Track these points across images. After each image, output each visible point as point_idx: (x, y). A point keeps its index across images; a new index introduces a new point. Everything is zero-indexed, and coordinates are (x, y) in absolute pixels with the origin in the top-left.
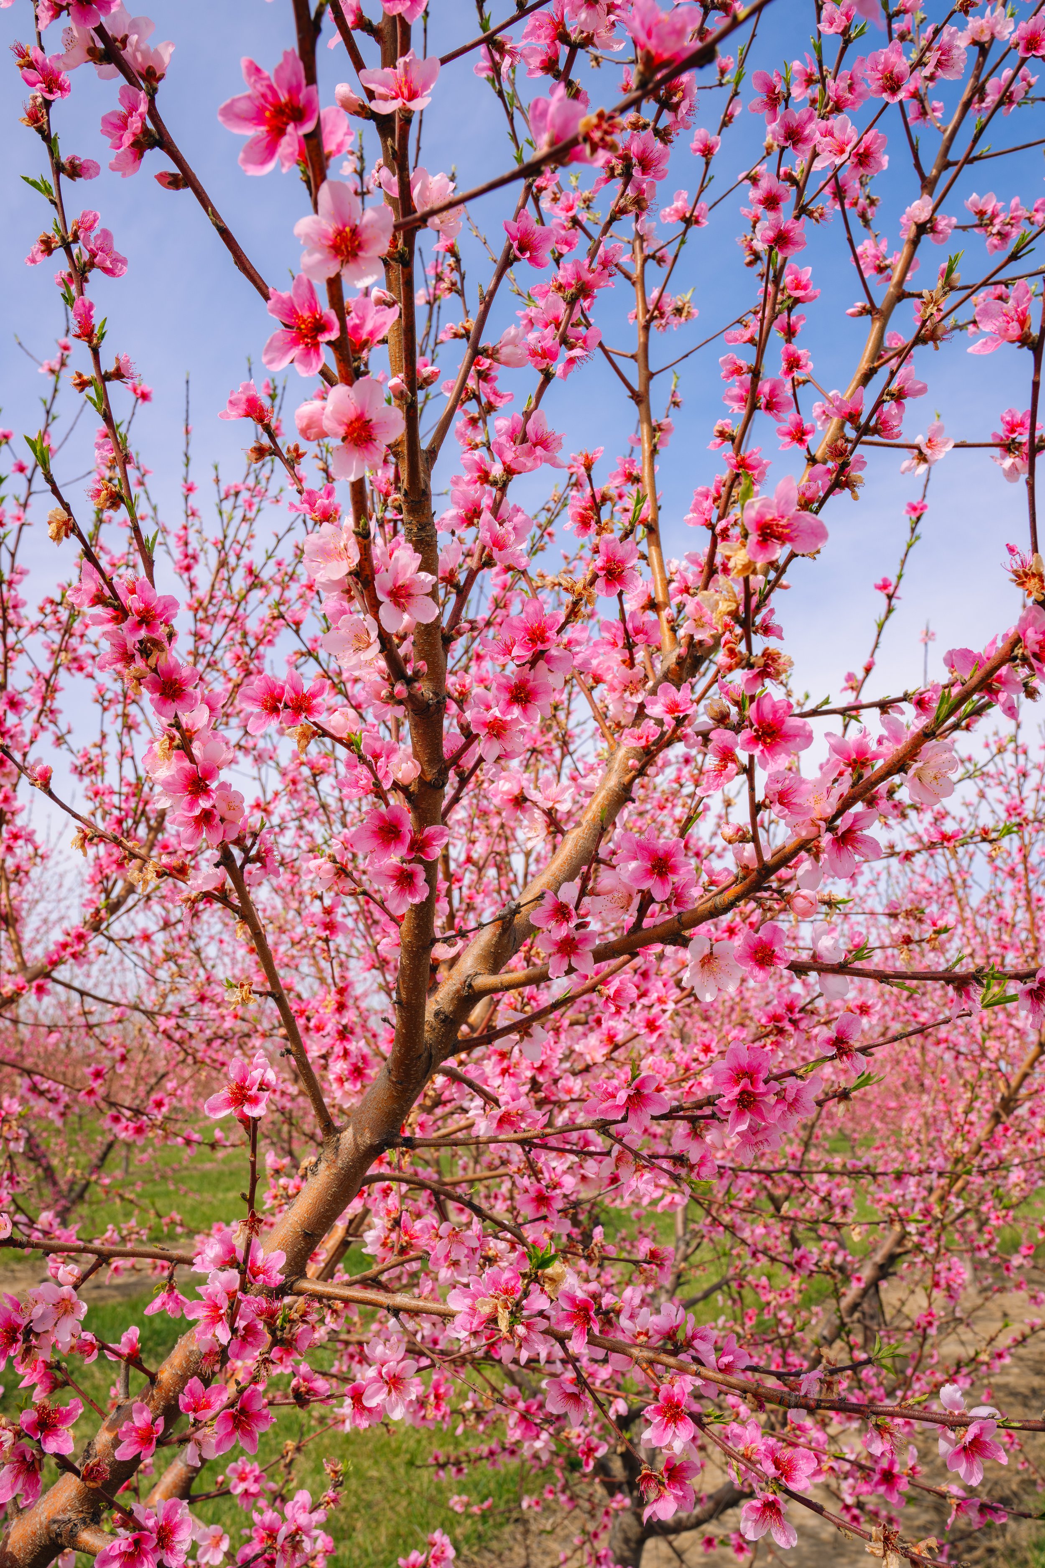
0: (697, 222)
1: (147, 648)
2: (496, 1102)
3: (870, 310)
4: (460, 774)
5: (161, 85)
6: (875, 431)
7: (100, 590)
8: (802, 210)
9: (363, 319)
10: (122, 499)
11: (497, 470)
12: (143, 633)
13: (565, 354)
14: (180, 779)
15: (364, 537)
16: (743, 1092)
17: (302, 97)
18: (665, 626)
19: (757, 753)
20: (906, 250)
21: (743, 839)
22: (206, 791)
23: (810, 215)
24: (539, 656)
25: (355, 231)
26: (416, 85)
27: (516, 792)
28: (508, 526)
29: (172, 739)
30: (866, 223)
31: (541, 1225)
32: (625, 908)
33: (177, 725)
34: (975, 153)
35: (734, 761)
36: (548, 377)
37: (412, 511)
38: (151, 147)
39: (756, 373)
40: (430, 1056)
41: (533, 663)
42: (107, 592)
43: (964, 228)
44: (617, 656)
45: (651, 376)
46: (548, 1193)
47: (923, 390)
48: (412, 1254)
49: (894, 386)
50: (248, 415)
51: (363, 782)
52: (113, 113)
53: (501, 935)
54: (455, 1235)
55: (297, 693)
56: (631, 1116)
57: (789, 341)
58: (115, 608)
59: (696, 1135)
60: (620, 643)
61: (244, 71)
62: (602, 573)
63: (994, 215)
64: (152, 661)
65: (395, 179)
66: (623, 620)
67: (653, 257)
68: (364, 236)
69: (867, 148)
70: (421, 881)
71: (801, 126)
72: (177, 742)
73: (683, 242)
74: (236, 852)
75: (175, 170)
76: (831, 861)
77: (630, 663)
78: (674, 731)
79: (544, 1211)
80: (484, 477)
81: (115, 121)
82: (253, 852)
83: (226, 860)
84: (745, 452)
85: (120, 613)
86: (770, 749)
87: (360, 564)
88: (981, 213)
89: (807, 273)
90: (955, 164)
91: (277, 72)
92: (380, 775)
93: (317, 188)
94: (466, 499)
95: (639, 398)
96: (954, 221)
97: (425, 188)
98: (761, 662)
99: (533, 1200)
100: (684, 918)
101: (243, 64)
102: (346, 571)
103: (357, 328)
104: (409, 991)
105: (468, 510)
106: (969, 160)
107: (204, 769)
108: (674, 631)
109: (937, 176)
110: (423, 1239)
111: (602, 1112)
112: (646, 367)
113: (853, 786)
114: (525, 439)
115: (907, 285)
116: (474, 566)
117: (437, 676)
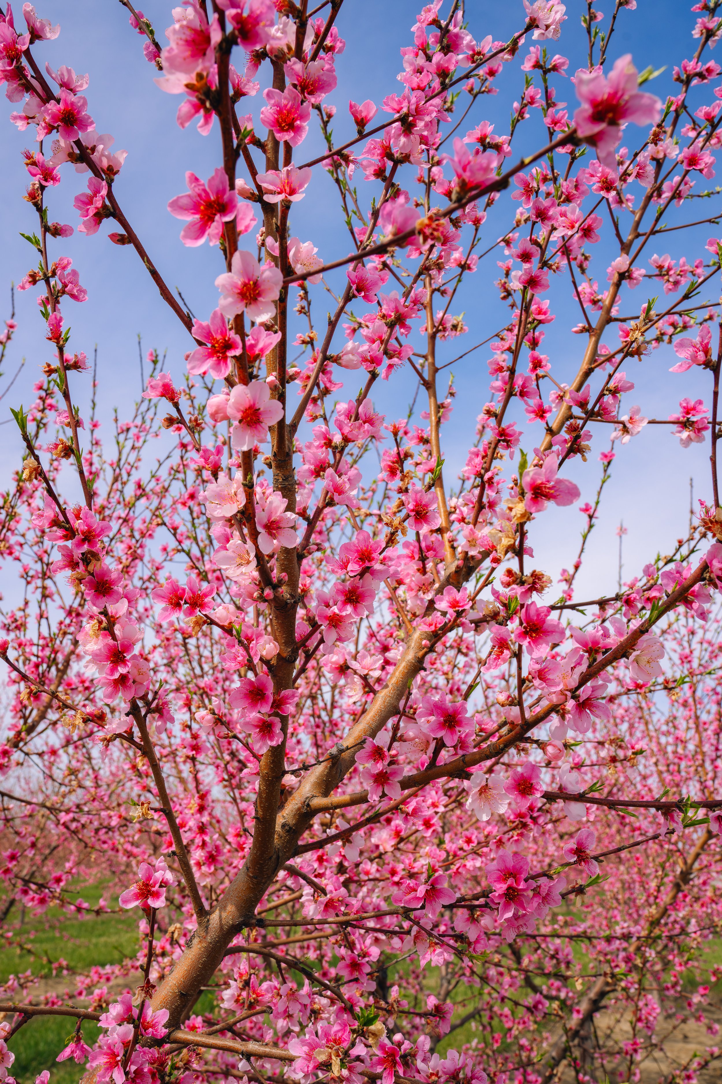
0: (469, 268)
1: (87, 559)
2: (323, 891)
3: (588, 329)
4: (306, 652)
5: (116, 177)
6: (598, 414)
7: (56, 516)
8: (545, 264)
9: (257, 340)
10: (72, 451)
11: (337, 439)
12: (85, 548)
13: (386, 361)
14: (105, 652)
15: (249, 487)
16: (510, 888)
17: (226, 197)
18: (447, 544)
19: (525, 644)
20: (611, 290)
21: (512, 704)
22: (123, 661)
23: (550, 267)
24: (366, 571)
25: (256, 284)
26: (294, 185)
27: (341, 662)
28: (345, 478)
29: (100, 622)
30: (583, 271)
31: (354, 986)
32: (425, 751)
33: (105, 613)
34: (657, 228)
35: (508, 648)
36: (374, 376)
37: (279, 467)
38: (107, 216)
39: (512, 371)
40: (278, 857)
41: (362, 575)
42: (62, 518)
43: (650, 277)
44: (414, 566)
45: (436, 370)
46: (360, 960)
47: (632, 387)
48: (258, 1008)
49: (611, 385)
50: (162, 395)
51: (240, 659)
52: (83, 195)
53: (331, 768)
54: (292, 995)
55: (193, 593)
56: (427, 905)
57: (533, 349)
58: (66, 529)
59: (473, 920)
60: (417, 557)
61: (187, 180)
62: (413, 514)
63: (669, 269)
64: (91, 568)
65: (277, 244)
66: (418, 540)
67: (438, 290)
68: (262, 288)
69: (590, 226)
70: (277, 730)
71: (547, 209)
72: (104, 625)
73: (459, 281)
74: (140, 704)
75: (123, 232)
76: (575, 720)
77: (423, 571)
78: (455, 620)
79: (356, 974)
80: (328, 443)
81: (84, 199)
82: (154, 705)
83: (134, 711)
84: (504, 425)
85: (70, 533)
86: (535, 641)
87: (245, 506)
88: (661, 267)
89: (546, 304)
90: (644, 235)
91: (210, 181)
92: (252, 653)
93: (232, 255)
94: (315, 458)
95: (429, 385)
96: (643, 271)
97: (297, 251)
98: (531, 580)
99: (348, 966)
100: (467, 759)
101: (187, 174)
102: (236, 511)
103: (253, 346)
104: (265, 809)
105: (316, 466)
106: (653, 232)
107: (122, 645)
108: (453, 548)
109: (631, 242)
110: (267, 997)
111: (406, 902)
112: (433, 364)
113: (589, 667)
114: (357, 418)
115: (614, 313)
116: (320, 505)
117: (293, 583)
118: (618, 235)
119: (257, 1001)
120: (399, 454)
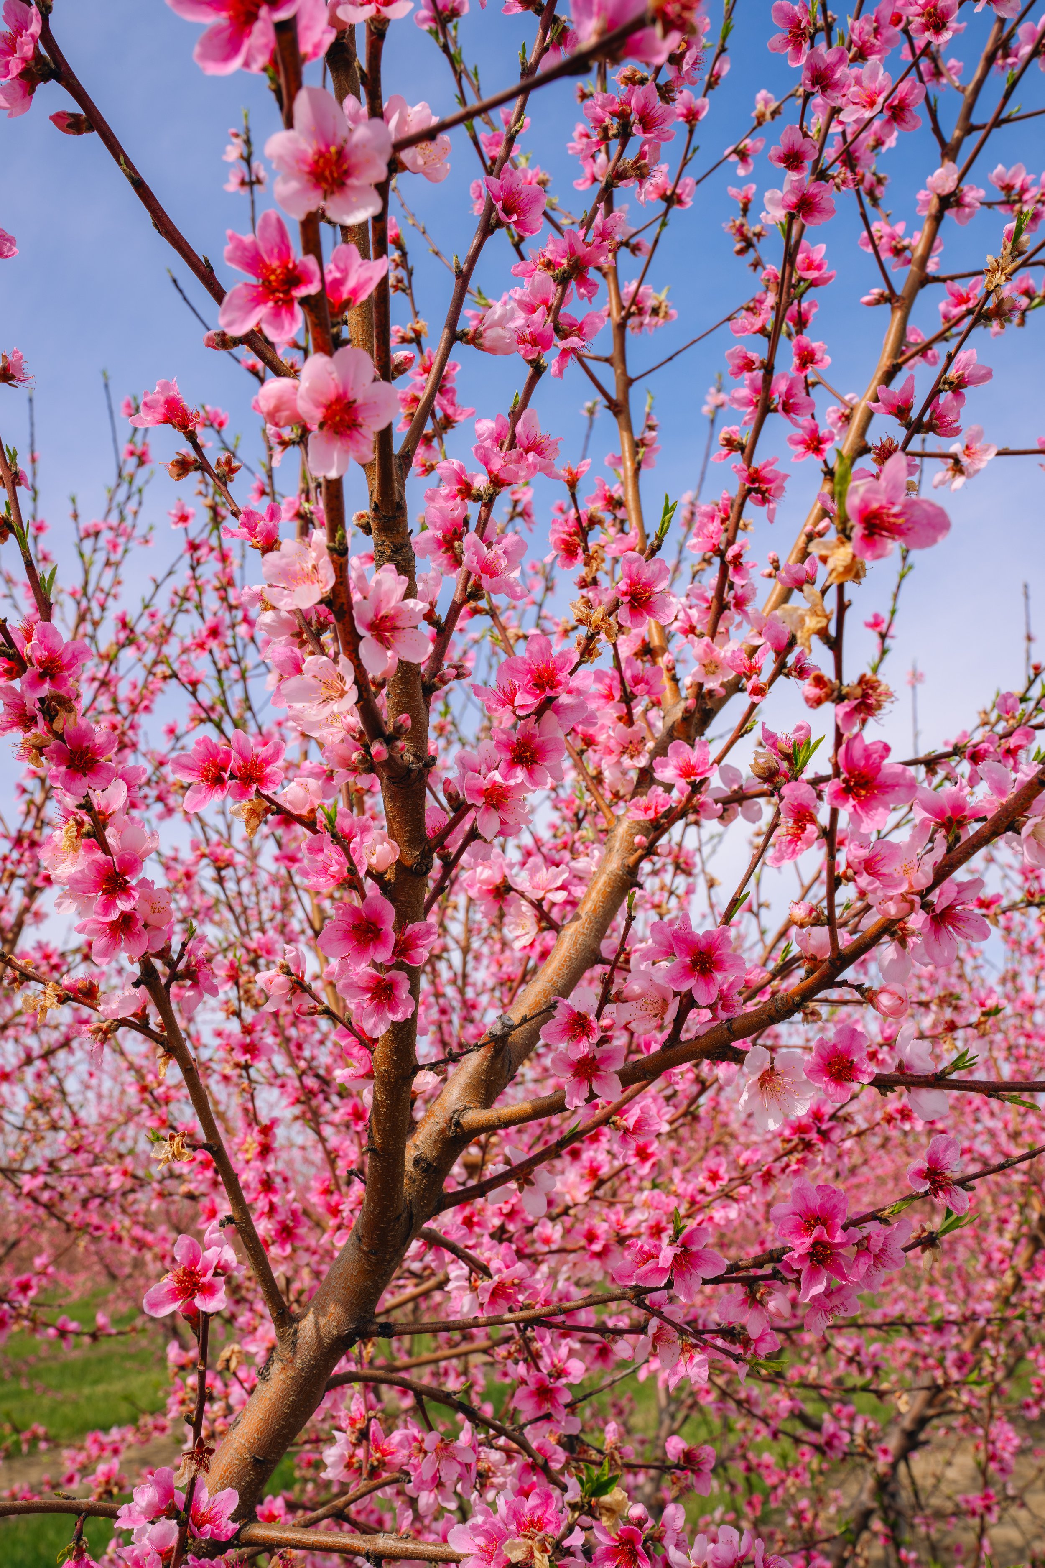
0: (680, 202)
1: (51, 708)
2: (486, 1270)
3: (889, 298)
4: (444, 858)
6: (930, 427)
8: (821, 175)
9: (345, 272)
10: (10, 528)
11: (481, 482)
12: (46, 689)
13: (558, 344)
14: (91, 875)
15: (340, 554)
16: (817, 1243)
18: (666, 676)
19: (845, 810)
20: (927, 227)
21: (816, 922)
22: (125, 890)
24: (548, 705)
25: (341, 153)
27: (498, 880)
28: (498, 549)
29: (80, 824)
30: (875, 202)
31: (545, 1427)
32: (660, 1014)
33: (87, 806)
34: (1004, 115)
35: (813, 821)
36: (538, 370)
37: (383, 529)
38: (45, 79)
39: (768, 368)
40: (411, 1216)
41: (539, 712)
42: (1, 638)
43: (991, 204)
44: (613, 711)
45: (630, 382)
46: (551, 1383)
47: (988, 375)
48: (385, 1475)
49: (952, 374)
50: (166, 420)
51: (334, 868)
53: (494, 1058)
54: (445, 1448)
55: (245, 759)
56: (678, 1282)
57: (800, 333)
58: (11, 659)
60: (617, 695)
62: (626, 599)
63: (1024, 190)
64: (57, 725)
65: (365, 110)
66: (618, 667)
67: (626, 244)
68: (353, 160)
69: (901, 100)
70: (403, 993)
71: (831, 70)
72: (87, 828)
73: (664, 224)
74: (158, 964)
75: (76, 109)
76: (927, 945)
77: (628, 719)
78: (689, 799)
79: (547, 1407)
80: (466, 491)
82: (181, 966)
83: (148, 977)
84: (756, 463)
85: (16, 665)
86: (865, 804)
87: (333, 589)
88: (1008, 188)
89: (820, 251)
90: (982, 127)
92: (355, 858)
94: (444, 518)
95: (618, 408)
96: (981, 193)
97: (403, 122)
98: (859, 691)
99: (532, 1394)
100: (735, 1026)
102: (317, 598)
103: (338, 283)
104: (385, 1135)
105: (446, 532)
106: (998, 122)
107: (122, 861)
108: (676, 680)
109: (959, 141)
110: (401, 1456)
111: (640, 1278)
112: (624, 372)
113: (950, 849)
114: (512, 446)
115: (931, 268)
116: (458, 599)
117: (418, 736)
118: (937, 130)
119: (382, 1464)
120: (578, 519)
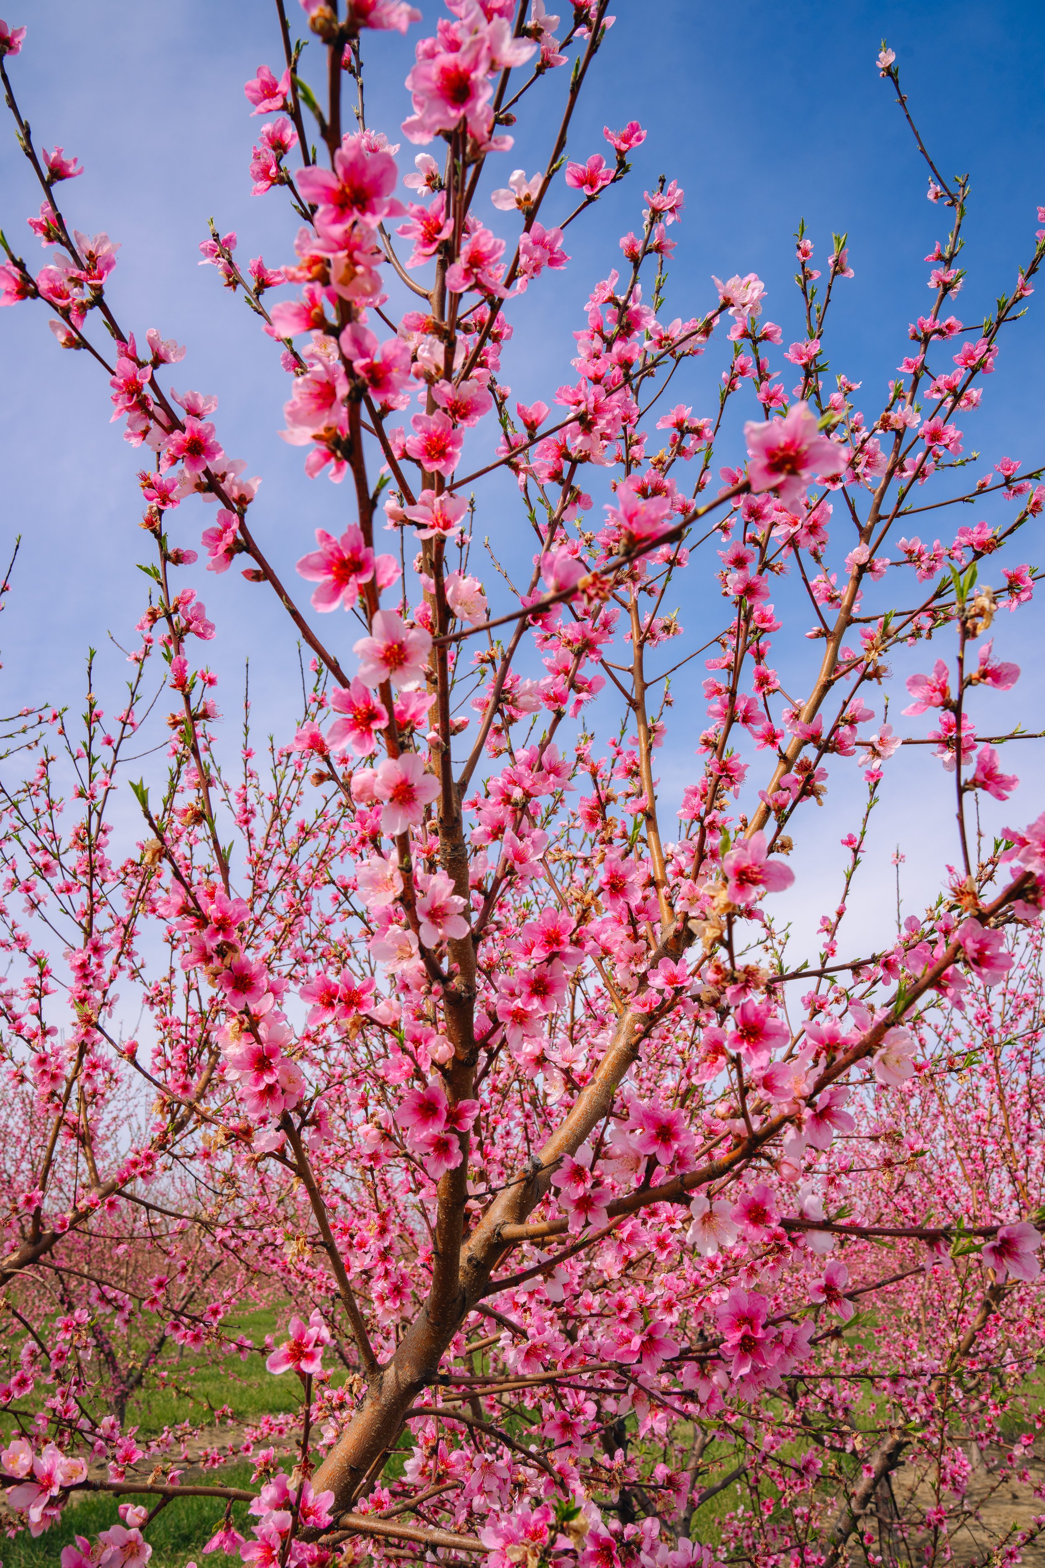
0: (679, 563)
1: (223, 950)
2: (524, 1334)
3: (825, 633)
4: (489, 1052)
5: (249, 507)
7: (186, 903)
8: (765, 565)
9: (407, 706)
10: (204, 817)
11: (517, 794)
12: (220, 938)
13: (573, 696)
14: (247, 1057)
15: (407, 871)
16: (745, 1337)
17: (362, 555)
18: (663, 902)
19: (743, 1050)
20: (851, 585)
21: (734, 1116)
22: (270, 1069)
23: (772, 569)
24: (555, 956)
25: (401, 647)
26: (449, 517)
28: (527, 841)
29: (241, 1023)
30: (818, 560)
31: (567, 1451)
32: (635, 1169)
33: (246, 1012)
34: (900, 510)
35: (723, 1054)
36: (559, 715)
37: (446, 834)
38: (240, 551)
39: (733, 693)
40: (464, 1299)
41: (549, 960)
42: (192, 904)
43: (897, 564)
44: (623, 932)
45: (646, 686)
48: (449, 1482)
49: (847, 714)
50: (311, 747)
51: (405, 1068)
52: (212, 529)
53: (524, 1193)
54: (489, 1467)
55: (349, 989)
56: (645, 1360)
57: (758, 663)
58: (197, 917)
59: (703, 1375)
60: (625, 921)
61: (317, 537)
62: (607, 887)
63: (921, 554)
64: (227, 961)
65: (432, 581)
67: (644, 590)
68: (409, 650)
69: (815, 521)
70: (455, 1149)
71: (761, 507)
72: (246, 1025)
73: (668, 579)
74: (293, 1116)
75: (258, 567)
76: (812, 1131)
77: (635, 937)
78: (674, 999)
80: (507, 800)
81: (213, 534)
82: (309, 1117)
83: (286, 1124)
84: (725, 757)
85: (202, 921)
86: (755, 1047)
87: (403, 892)
88: (910, 552)
89: (770, 608)
90: (886, 517)
91: (343, 539)
92: (420, 1060)
93: (372, 614)
94: (492, 818)
95: (636, 705)
96: (888, 561)
97: (456, 589)
98: (743, 977)
99: (558, 1426)
100: (686, 1180)
101: (317, 532)
102: (391, 899)
103: (402, 713)
104: (445, 1243)
105: (494, 827)
106: (897, 515)
107: (268, 1049)
108: (671, 906)
109: (871, 529)
110: (459, 1468)
111: (618, 1356)
112: (642, 678)
113: (827, 1067)
114: (540, 768)
115: (855, 611)
116: (499, 875)
117: (468, 971)
118: (855, 519)
119: (446, 1474)
120: (599, 797)
